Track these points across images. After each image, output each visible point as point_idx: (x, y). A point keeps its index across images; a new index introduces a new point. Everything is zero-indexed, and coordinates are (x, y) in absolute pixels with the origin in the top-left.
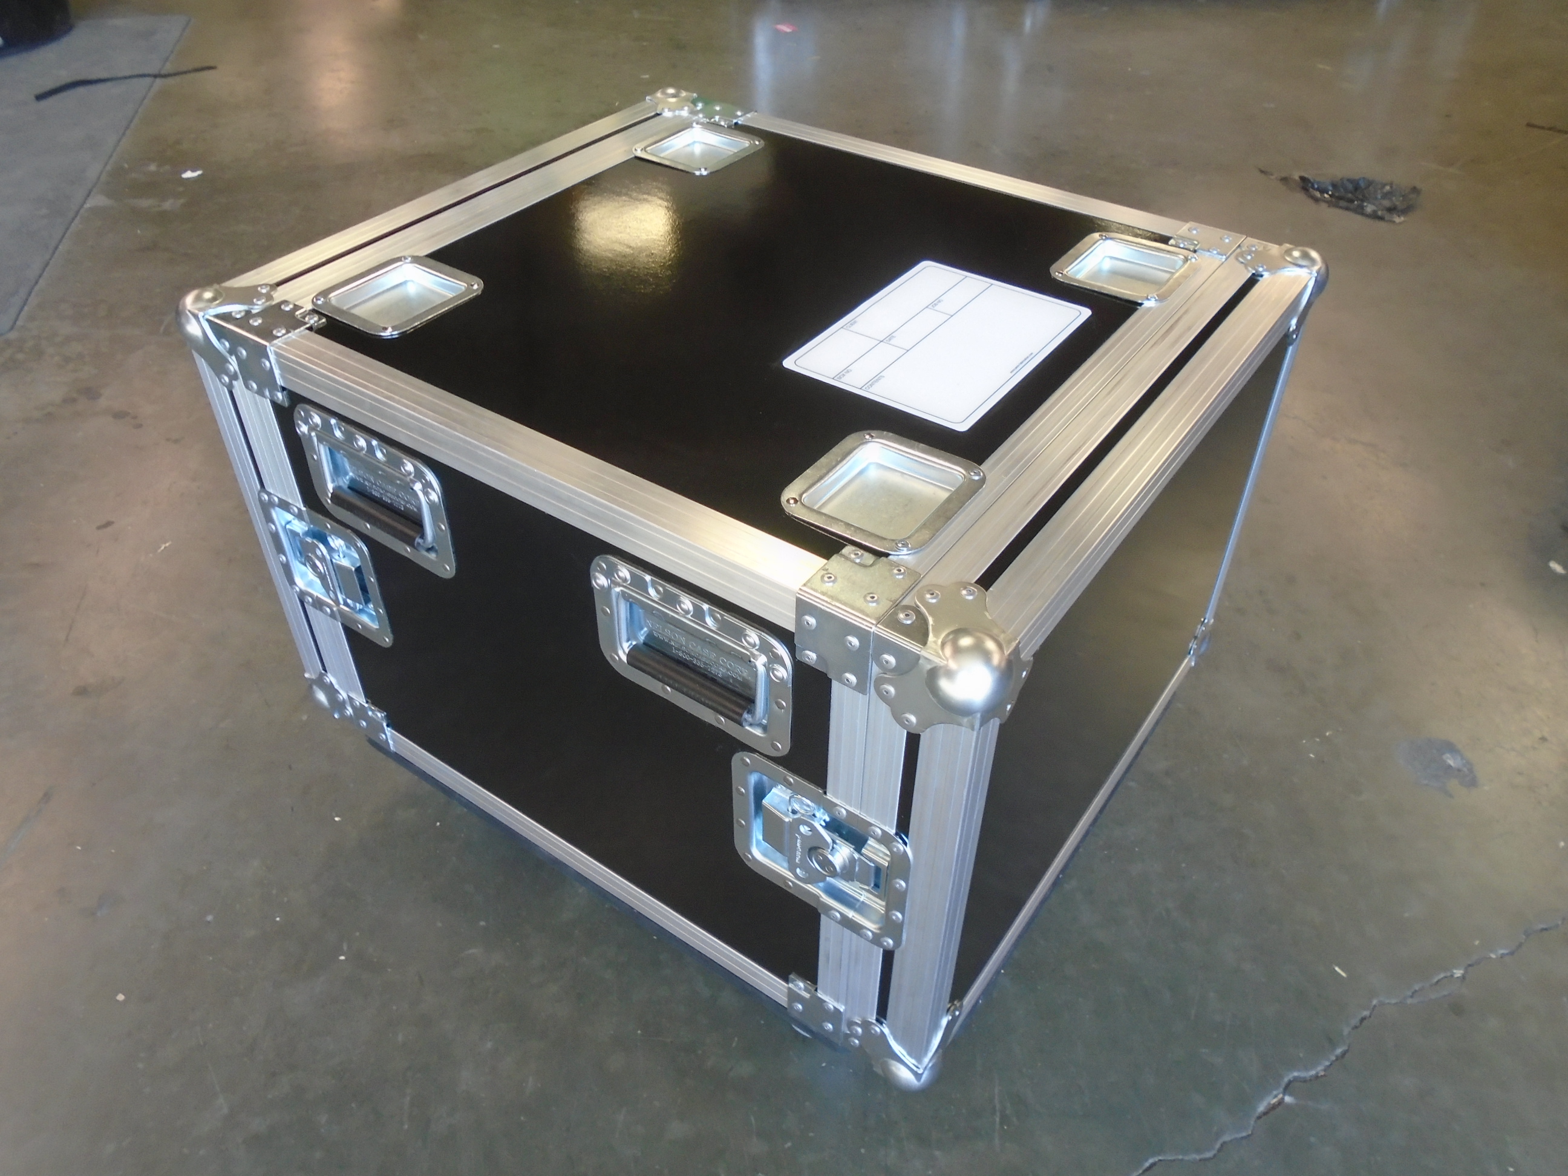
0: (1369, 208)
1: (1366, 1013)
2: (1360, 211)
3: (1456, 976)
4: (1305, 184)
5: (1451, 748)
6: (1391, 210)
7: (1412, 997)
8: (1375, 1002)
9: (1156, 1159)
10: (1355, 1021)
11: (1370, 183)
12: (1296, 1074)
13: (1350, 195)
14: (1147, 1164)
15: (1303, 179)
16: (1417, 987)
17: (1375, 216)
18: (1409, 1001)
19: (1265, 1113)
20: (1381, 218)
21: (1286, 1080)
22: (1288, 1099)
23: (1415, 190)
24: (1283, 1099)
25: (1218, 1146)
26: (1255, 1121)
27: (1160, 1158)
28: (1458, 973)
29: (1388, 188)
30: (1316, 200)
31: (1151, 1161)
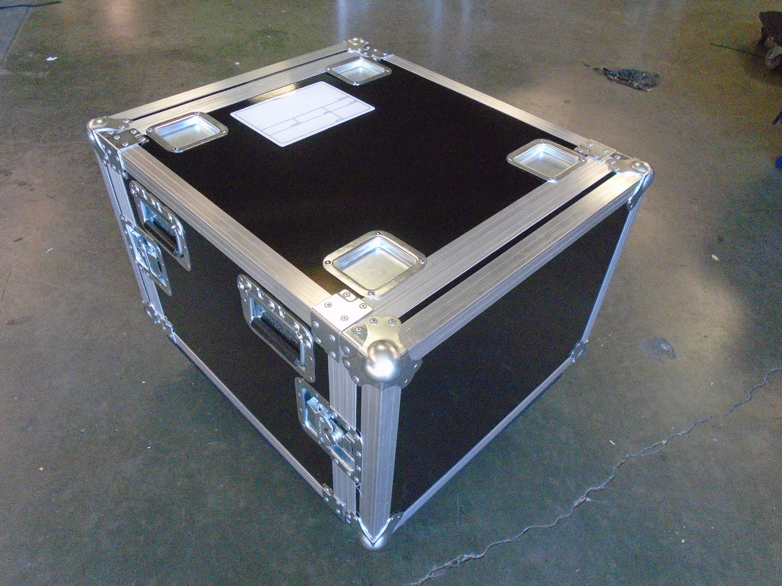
0: (635, 84)
1: (623, 461)
2: (631, 85)
3: (663, 443)
4: (606, 72)
5: (664, 341)
6: (646, 85)
7: (644, 453)
8: (627, 456)
9: (529, 527)
10: (618, 464)
11: (636, 72)
12: (591, 488)
13: (626, 78)
14: (525, 530)
15: (604, 69)
16: (646, 449)
17: (638, 88)
18: (642, 455)
19: (578, 506)
20: (641, 89)
21: (587, 491)
22: (588, 499)
23: (657, 76)
24: (586, 500)
25: (556, 521)
26: (573, 510)
27: (531, 527)
28: (664, 442)
29: (644, 74)
30: (611, 80)
31: (527, 528)
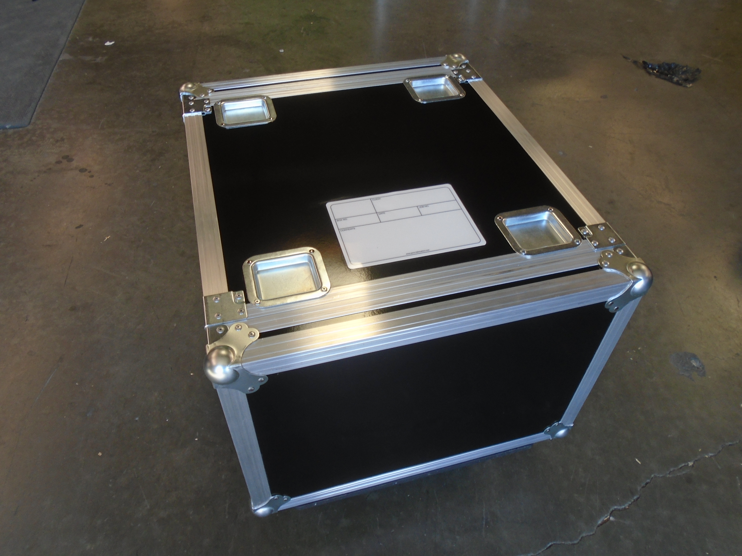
0: (675, 79)
1: (648, 481)
2: (671, 80)
3: (689, 465)
4: (645, 65)
5: (695, 357)
6: (686, 80)
7: (669, 474)
8: (652, 476)
9: (553, 543)
10: (643, 484)
11: (676, 66)
12: (616, 507)
13: (666, 72)
14: (548, 545)
15: (644, 63)
16: (672, 469)
17: (678, 83)
18: (668, 476)
19: (601, 525)
20: (680, 85)
21: (611, 510)
22: (612, 518)
23: (698, 70)
24: (609, 518)
25: (580, 538)
26: (597, 528)
27: (555, 543)
28: (691, 464)
29: (685, 68)
30: (650, 74)
31: (550, 544)
